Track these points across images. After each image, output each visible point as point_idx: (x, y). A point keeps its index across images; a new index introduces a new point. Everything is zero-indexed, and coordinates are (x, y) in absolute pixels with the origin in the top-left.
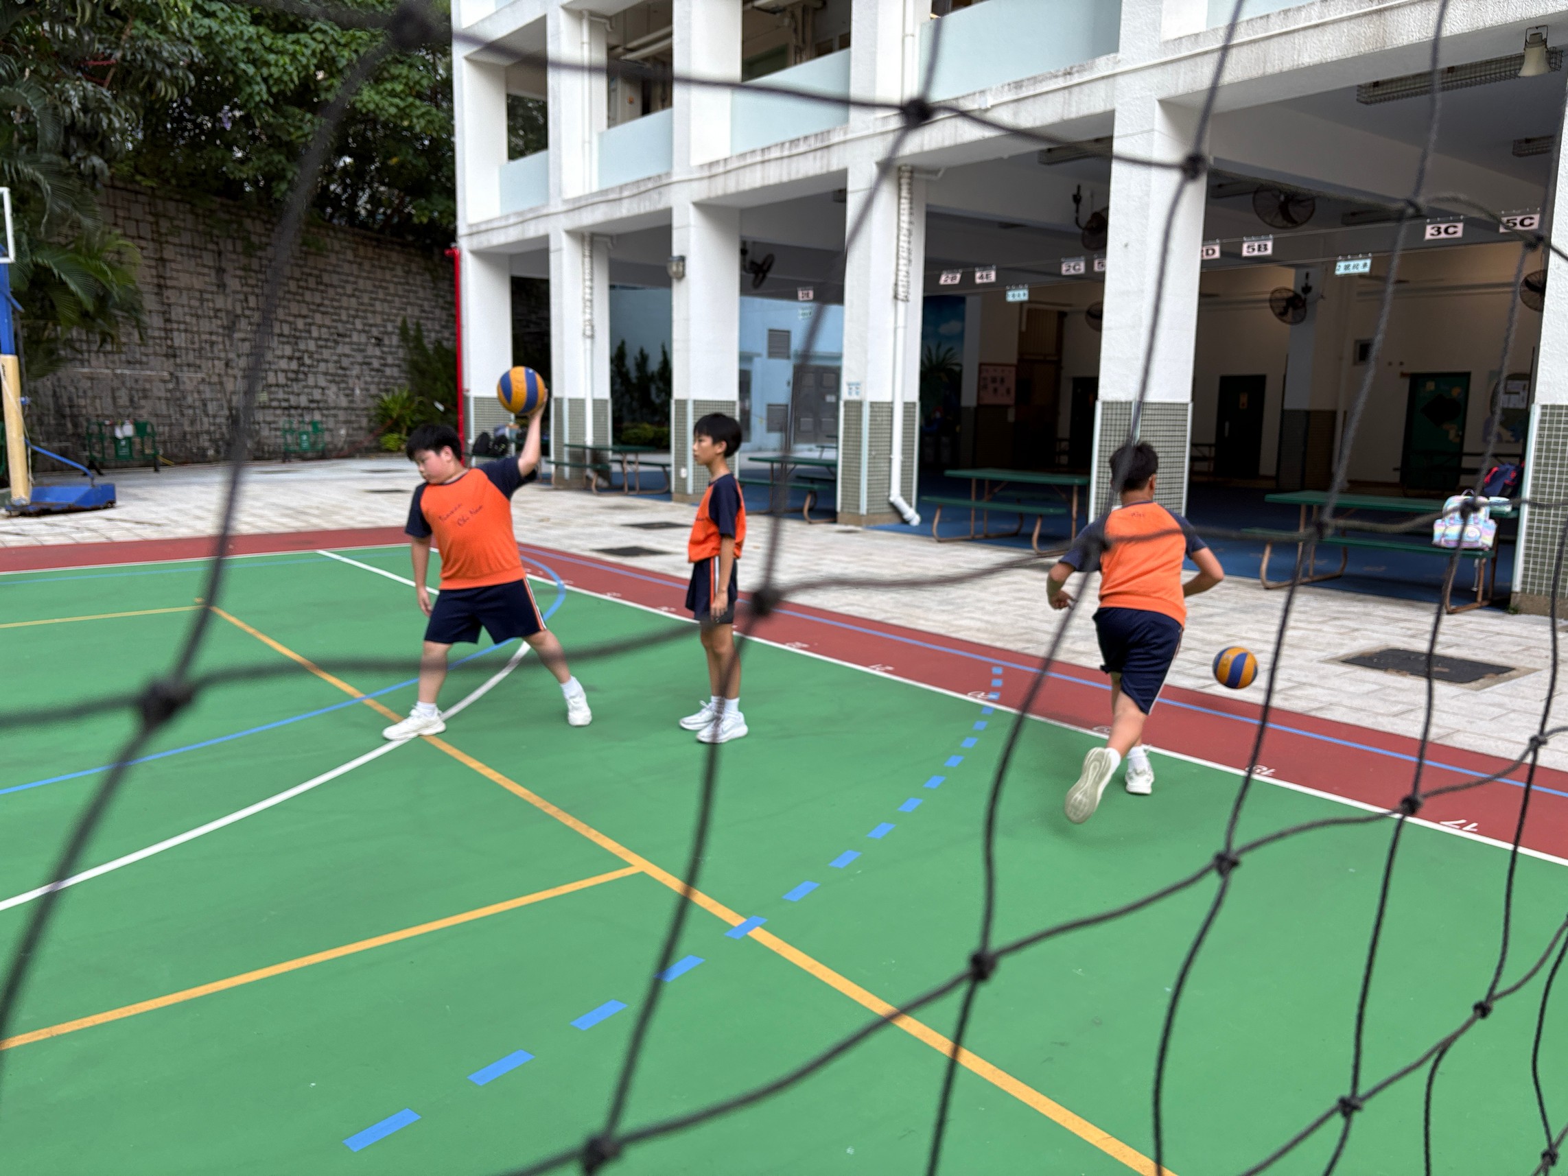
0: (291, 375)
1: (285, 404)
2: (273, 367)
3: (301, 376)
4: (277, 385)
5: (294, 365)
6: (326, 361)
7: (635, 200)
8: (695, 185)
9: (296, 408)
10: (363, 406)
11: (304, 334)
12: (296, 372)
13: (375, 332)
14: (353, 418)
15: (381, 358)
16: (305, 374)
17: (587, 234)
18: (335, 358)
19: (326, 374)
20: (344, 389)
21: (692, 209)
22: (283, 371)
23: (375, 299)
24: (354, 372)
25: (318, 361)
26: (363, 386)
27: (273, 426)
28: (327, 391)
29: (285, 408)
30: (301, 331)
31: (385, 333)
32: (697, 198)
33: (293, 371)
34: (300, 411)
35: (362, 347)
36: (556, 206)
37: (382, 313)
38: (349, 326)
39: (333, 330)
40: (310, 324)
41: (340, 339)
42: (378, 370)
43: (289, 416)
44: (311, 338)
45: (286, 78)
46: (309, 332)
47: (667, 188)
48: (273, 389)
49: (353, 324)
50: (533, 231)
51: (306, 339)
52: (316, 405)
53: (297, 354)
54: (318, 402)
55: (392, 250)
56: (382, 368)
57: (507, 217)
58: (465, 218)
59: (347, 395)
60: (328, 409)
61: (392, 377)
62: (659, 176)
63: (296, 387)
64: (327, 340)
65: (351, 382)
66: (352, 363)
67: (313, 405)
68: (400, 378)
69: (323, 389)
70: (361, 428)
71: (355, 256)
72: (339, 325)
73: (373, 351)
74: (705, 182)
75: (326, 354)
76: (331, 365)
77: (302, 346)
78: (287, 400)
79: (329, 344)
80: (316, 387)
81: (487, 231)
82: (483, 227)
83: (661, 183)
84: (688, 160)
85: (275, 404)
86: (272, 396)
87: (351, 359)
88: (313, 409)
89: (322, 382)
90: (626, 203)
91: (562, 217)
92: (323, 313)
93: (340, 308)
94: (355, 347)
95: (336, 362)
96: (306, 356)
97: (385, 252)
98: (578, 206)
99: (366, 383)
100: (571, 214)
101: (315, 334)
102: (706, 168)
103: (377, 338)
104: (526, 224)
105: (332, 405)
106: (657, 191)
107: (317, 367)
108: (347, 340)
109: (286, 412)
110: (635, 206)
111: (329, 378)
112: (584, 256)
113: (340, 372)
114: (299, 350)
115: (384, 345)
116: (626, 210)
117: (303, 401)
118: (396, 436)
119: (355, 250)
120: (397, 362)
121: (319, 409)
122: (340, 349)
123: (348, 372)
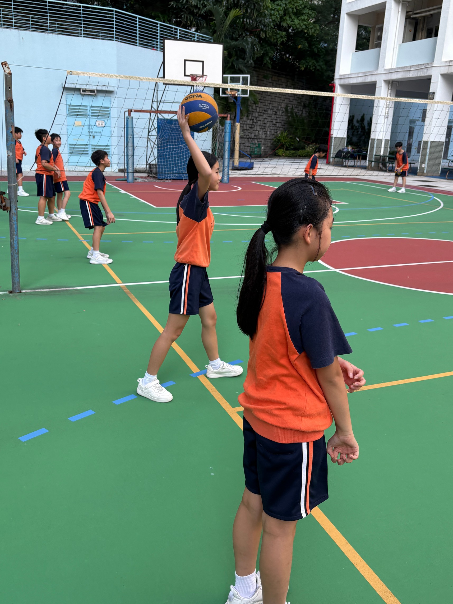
0: (250, 126)
1: (248, 137)
2: (246, 123)
3: (253, 126)
4: (246, 130)
5: (251, 122)
6: (260, 121)
7: (417, 71)
8: (442, 68)
9: (251, 138)
10: (269, 138)
11: (255, 111)
12: (252, 125)
13: (275, 110)
14: (266, 143)
15: (276, 120)
16: (254, 125)
17: (391, 81)
18: (263, 119)
19: (260, 125)
20: (264, 131)
21: (440, 76)
22: (249, 124)
23: (276, 97)
24: (268, 125)
25: (258, 121)
26: (270, 130)
27: (244, 145)
28: (259, 132)
29: (248, 138)
30: (254, 109)
31: (278, 110)
32: (443, 73)
33: (251, 124)
34: (251, 139)
35: (271, 115)
36: (381, 71)
37: (278, 102)
38: (268, 107)
39: (263, 109)
40: (257, 107)
41: (265, 112)
42: (275, 124)
43: (249, 141)
44: (257, 112)
45: (276, 20)
46: (256, 109)
47: (430, 68)
48: (245, 131)
49: (269, 106)
50: (369, 79)
51: (255, 112)
52: (257, 138)
53: (253, 118)
54: (257, 136)
55: (282, 77)
56: (276, 123)
57: (358, 73)
58: (339, 72)
59: (265, 134)
60: (259, 139)
61: (278, 127)
62: (428, 64)
63: (251, 131)
64: (261, 113)
65: (266, 128)
66: (267, 122)
67: (255, 137)
68: (281, 127)
69: (259, 131)
70: (268, 147)
71: (272, 80)
72: (265, 107)
73: (273, 116)
74: (447, 67)
75: (260, 118)
76: (261, 122)
77: (254, 115)
78: (248, 135)
79: (262, 114)
80: (257, 130)
81: (348, 78)
82: (347, 76)
83: (428, 66)
84: (441, 59)
85: (245, 137)
86: (245, 134)
87: (267, 120)
88: (255, 139)
89: (259, 129)
90: (412, 72)
91: (383, 75)
92: (261, 102)
93: (266, 100)
94: (269, 115)
95: (263, 121)
96: (255, 118)
97: (280, 78)
98: (390, 71)
99: (271, 129)
100: (387, 75)
101: (258, 111)
102: (448, 63)
103: (275, 112)
104: (366, 77)
105: (260, 138)
106: (427, 69)
107: (257, 123)
108: (267, 113)
109: (248, 140)
110: (416, 74)
111: (261, 127)
112: (389, 89)
113: (264, 125)
114: (253, 117)
115: (277, 115)
116: (412, 75)
117: (252, 136)
118: (282, 150)
119: (272, 78)
120: (280, 121)
121: (257, 139)
122: (265, 116)
123: (266, 125)
